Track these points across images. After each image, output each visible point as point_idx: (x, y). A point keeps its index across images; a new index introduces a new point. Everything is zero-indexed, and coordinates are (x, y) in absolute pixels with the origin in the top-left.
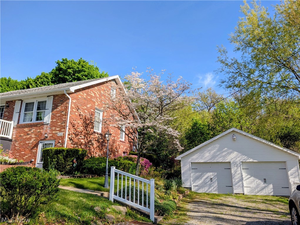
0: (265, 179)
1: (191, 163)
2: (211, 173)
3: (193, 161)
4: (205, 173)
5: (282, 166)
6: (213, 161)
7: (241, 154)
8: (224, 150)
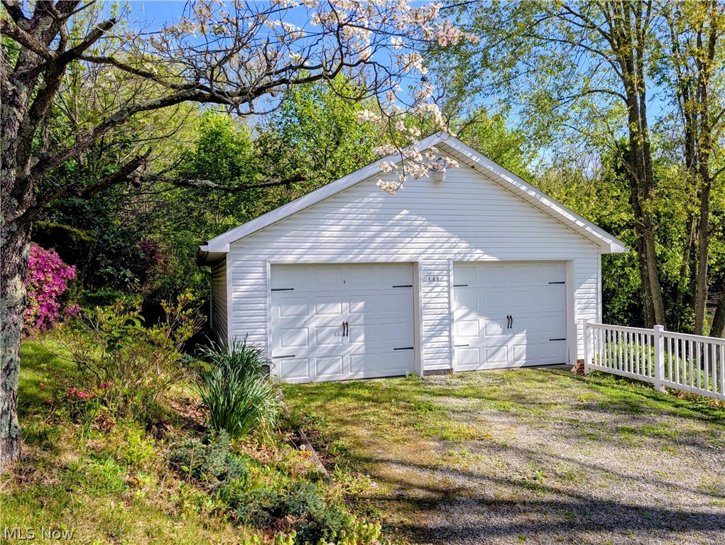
0: (510, 318)
1: (272, 265)
2: (344, 304)
3: (275, 259)
4: (322, 305)
5: (555, 274)
6: (357, 260)
7: (450, 234)
8: (398, 217)
